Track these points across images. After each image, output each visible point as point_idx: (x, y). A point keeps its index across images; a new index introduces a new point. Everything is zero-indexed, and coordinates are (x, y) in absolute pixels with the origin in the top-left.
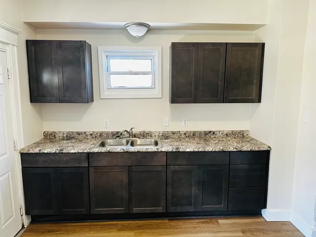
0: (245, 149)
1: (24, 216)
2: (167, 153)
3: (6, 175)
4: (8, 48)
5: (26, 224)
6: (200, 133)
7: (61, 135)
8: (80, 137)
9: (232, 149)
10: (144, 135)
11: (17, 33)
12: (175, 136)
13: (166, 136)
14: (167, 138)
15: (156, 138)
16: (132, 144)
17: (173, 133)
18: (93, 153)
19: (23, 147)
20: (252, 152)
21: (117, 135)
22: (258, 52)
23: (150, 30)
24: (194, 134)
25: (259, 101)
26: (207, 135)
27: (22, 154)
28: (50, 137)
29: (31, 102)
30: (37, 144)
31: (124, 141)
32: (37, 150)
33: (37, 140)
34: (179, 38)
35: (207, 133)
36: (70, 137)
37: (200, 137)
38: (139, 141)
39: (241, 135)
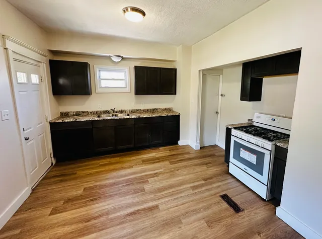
0: (169, 115)
1: (53, 158)
2: (134, 119)
3: (42, 135)
4: (41, 65)
5: (54, 162)
6: (151, 109)
7: (72, 114)
8: (84, 114)
9: (164, 115)
10: (122, 112)
11: (45, 56)
12: (138, 112)
13: (133, 112)
14: (134, 113)
15: (128, 113)
16: (116, 116)
17: (137, 110)
18: (95, 121)
19: (51, 119)
20: (172, 116)
21: (106, 112)
22: (174, 72)
23: (123, 58)
24: (148, 110)
25: (176, 94)
26: (154, 111)
27: (51, 124)
28: (65, 115)
29: (53, 95)
30: (59, 118)
31: (111, 115)
32: (61, 121)
33: (58, 116)
34: (138, 64)
35: (154, 110)
36: (78, 114)
37: (151, 112)
38: (119, 115)
39: (169, 110)
